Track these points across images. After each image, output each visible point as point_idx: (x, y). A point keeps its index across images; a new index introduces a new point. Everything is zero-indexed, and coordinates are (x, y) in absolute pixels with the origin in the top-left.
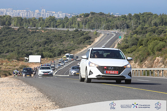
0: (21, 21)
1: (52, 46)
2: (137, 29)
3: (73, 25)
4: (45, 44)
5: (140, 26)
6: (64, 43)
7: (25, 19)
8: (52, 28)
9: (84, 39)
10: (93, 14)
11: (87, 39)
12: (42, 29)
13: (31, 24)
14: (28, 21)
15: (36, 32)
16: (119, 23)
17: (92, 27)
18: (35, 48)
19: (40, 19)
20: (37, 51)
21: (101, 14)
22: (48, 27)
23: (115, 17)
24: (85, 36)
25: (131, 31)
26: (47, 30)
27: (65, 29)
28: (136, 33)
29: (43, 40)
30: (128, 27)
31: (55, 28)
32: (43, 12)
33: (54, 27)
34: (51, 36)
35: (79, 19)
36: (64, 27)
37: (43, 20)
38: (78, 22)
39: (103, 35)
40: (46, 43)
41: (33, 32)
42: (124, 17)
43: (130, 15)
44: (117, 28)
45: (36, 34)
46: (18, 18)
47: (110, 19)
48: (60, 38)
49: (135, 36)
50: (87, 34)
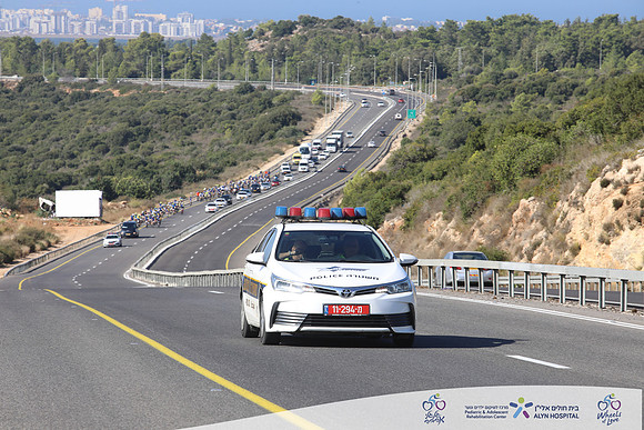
0: (29, 51)
1: (150, 152)
2: (479, 80)
3: (233, 69)
4: (125, 142)
5: (490, 69)
6: (195, 138)
7: (48, 45)
8: (152, 82)
9: (274, 120)
10: (309, 22)
11: (285, 123)
12: (114, 84)
13: (70, 63)
14: (58, 52)
15: (88, 96)
16: (407, 57)
17: (306, 76)
18: (86, 159)
19: (103, 45)
20: (94, 171)
21: (341, 23)
22: (134, 75)
23: (395, 36)
24: (276, 111)
25: (452, 90)
26: (131, 87)
27: (203, 84)
28: (474, 95)
29: (117, 126)
30: (442, 73)
31: (162, 81)
32: (120, 14)
33: (157, 76)
34: (146, 112)
35: (254, 45)
36: (196, 76)
37: (116, 49)
38: (252, 54)
39: (345, 105)
40: (126, 138)
41: (77, 98)
42: (430, 35)
43: (451, 25)
44: (403, 78)
45: (89, 104)
46: (18, 40)
47: (376, 41)
48: (183, 119)
49: (468, 107)
50: (284, 101)
